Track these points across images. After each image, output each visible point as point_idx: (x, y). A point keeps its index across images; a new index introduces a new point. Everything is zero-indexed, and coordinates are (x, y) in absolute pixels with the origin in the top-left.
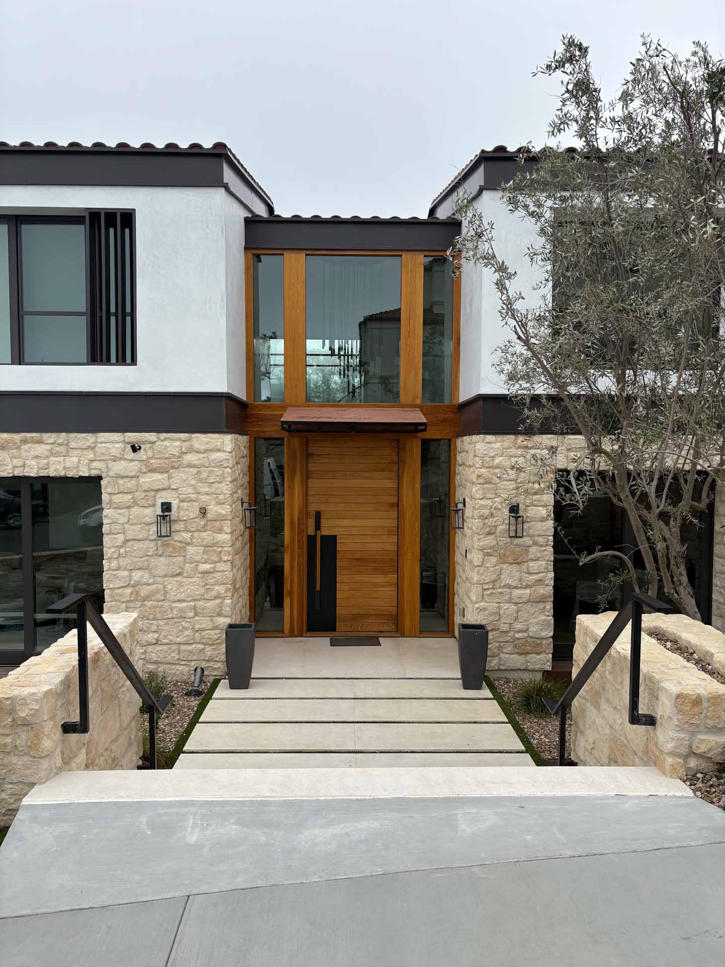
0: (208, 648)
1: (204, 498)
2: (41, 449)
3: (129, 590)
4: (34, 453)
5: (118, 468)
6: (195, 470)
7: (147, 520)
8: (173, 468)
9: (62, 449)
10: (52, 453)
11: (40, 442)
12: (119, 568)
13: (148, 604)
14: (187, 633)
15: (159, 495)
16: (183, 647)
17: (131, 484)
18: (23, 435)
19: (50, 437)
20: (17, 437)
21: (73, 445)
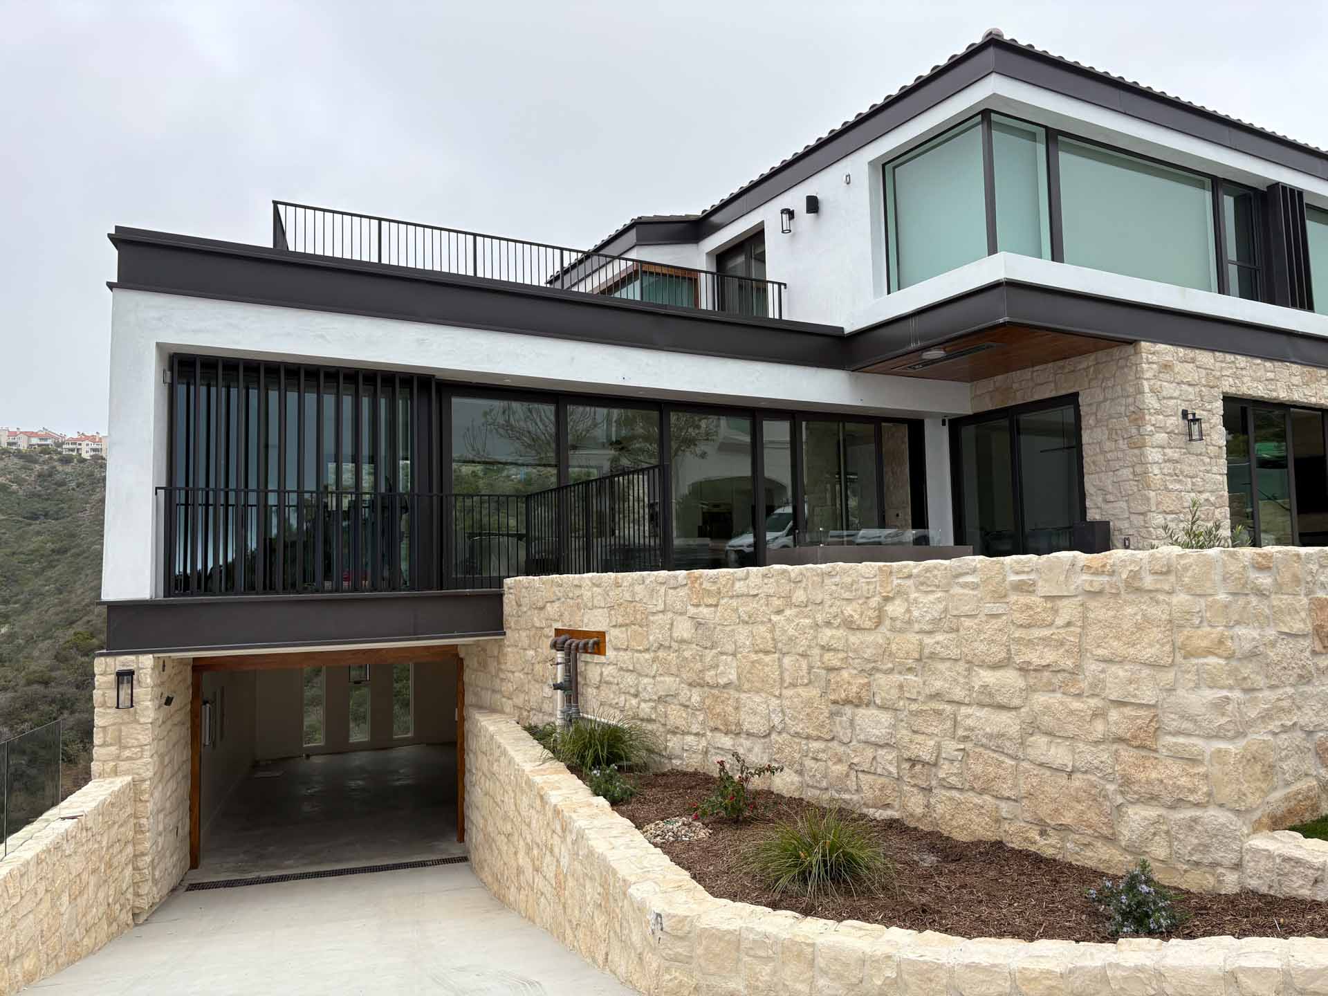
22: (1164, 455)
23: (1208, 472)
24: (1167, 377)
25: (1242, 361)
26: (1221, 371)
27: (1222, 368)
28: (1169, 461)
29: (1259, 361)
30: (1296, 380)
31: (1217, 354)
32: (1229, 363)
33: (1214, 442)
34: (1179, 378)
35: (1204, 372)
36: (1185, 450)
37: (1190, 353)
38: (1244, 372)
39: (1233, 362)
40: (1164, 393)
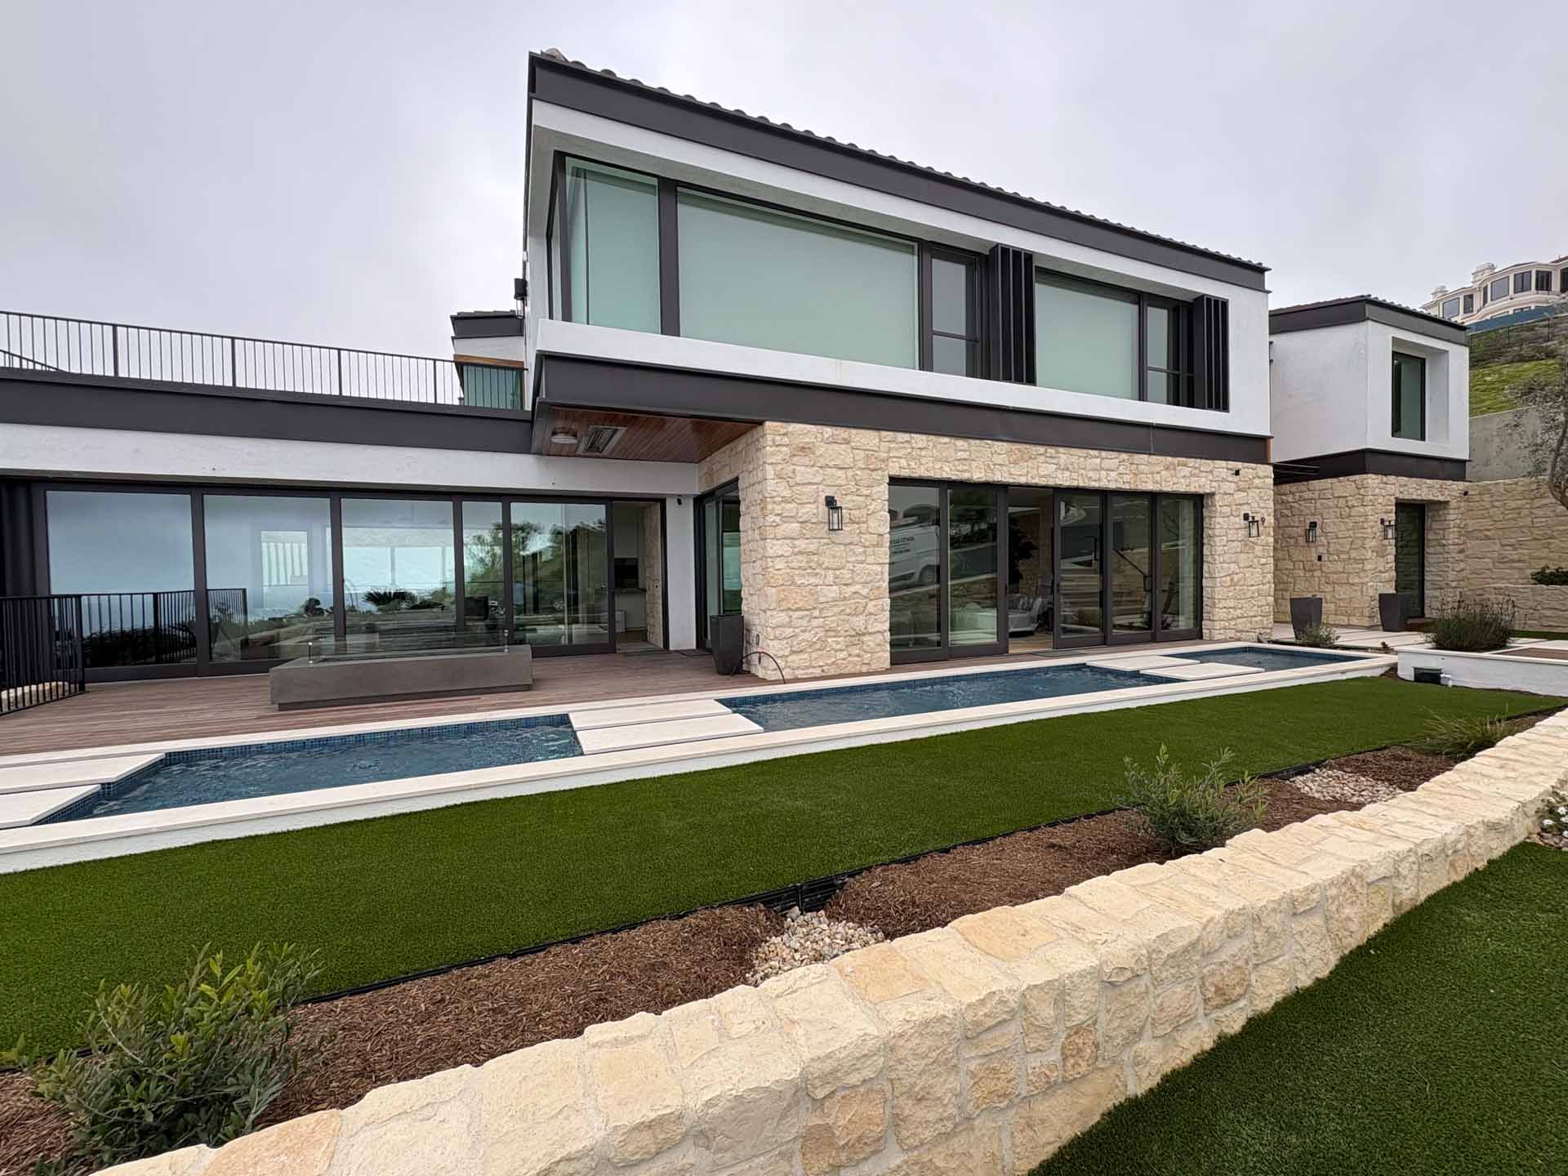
0: (1265, 619)
1: (1263, 511)
2: (1186, 471)
3: (1229, 578)
4: (1182, 474)
5: (1226, 487)
6: (1258, 491)
7: (1237, 526)
8: (1249, 488)
9: (1196, 471)
10: (1192, 475)
11: (1185, 465)
12: (1224, 562)
13: (1238, 588)
14: (1255, 608)
15: (1242, 507)
16: (1254, 619)
17: (1231, 499)
18: (1179, 459)
19: (1191, 462)
20: (1176, 460)
21: (1202, 469)
22: (794, 547)
23: (862, 562)
24: (806, 460)
25: (920, 440)
26: (888, 452)
27: (890, 449)
28: (800, 553)
29: (946, 440)
30: (998, 459)
31: (884, 433)
32: (902, 443)
33: (870, 530)
34: (822, 462)
35: (862, 454)
36: (826, 541)
37: (842, 433)
38: (923, 453)
39: (908, 442)
40: (798, 479)
